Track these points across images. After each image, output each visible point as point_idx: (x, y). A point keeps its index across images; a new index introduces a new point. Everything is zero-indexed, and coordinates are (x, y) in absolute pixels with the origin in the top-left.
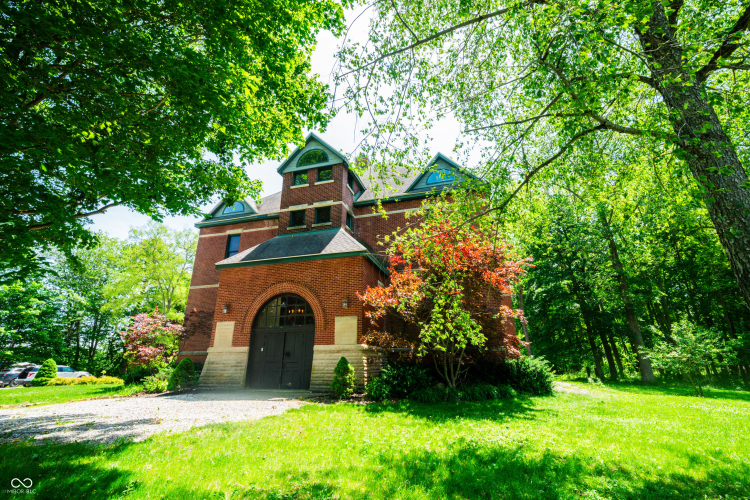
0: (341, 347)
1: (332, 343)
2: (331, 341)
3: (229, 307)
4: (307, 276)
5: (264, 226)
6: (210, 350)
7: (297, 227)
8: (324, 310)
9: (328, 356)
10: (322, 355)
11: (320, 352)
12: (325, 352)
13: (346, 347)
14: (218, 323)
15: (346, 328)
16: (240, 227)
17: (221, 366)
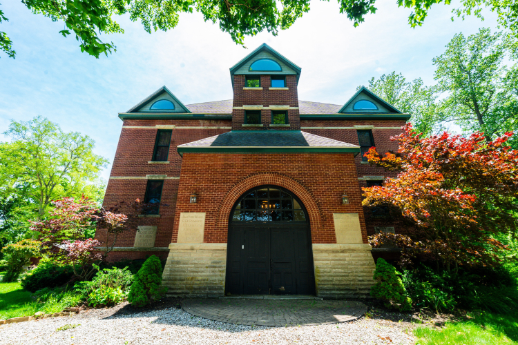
0: (347, 247)
1: (334, 241)
2: (331, 239)
3: (197, 195)
4: (294, 168)
5: (199, 125)
6: (172, 246)
7: (253, 125)
8: (318, 205)
9: (332, 256)
10: (324, 255)
11: (322, 251)
12: (326, 251)
13: (352, 246)
14: (182, 214)
15: (347, 225)
16: (173, 124)
17: (191, 267)
